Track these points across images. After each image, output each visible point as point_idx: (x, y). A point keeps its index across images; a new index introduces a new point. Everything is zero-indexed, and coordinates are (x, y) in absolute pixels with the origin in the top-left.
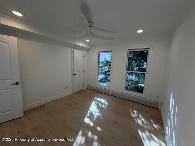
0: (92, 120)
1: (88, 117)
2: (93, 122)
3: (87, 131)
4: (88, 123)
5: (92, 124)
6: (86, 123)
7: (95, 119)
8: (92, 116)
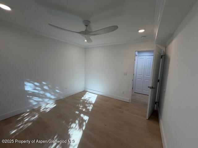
0: (81, 118)
1: (85, 121)
2: (81, 117)
3: (86, 111)
4: (85, 116)
5: (82, 115)
6: (87, 116)
7: (78, 119)
8: (81, 121)
